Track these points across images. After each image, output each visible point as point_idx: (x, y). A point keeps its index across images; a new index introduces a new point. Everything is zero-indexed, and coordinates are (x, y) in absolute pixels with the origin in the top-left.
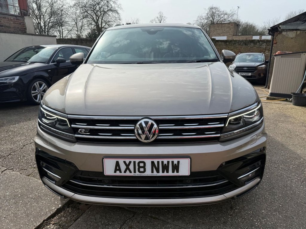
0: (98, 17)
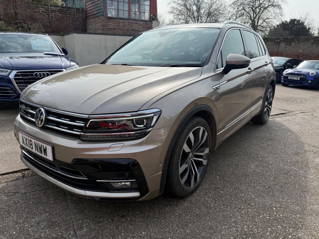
0: (256, 14)
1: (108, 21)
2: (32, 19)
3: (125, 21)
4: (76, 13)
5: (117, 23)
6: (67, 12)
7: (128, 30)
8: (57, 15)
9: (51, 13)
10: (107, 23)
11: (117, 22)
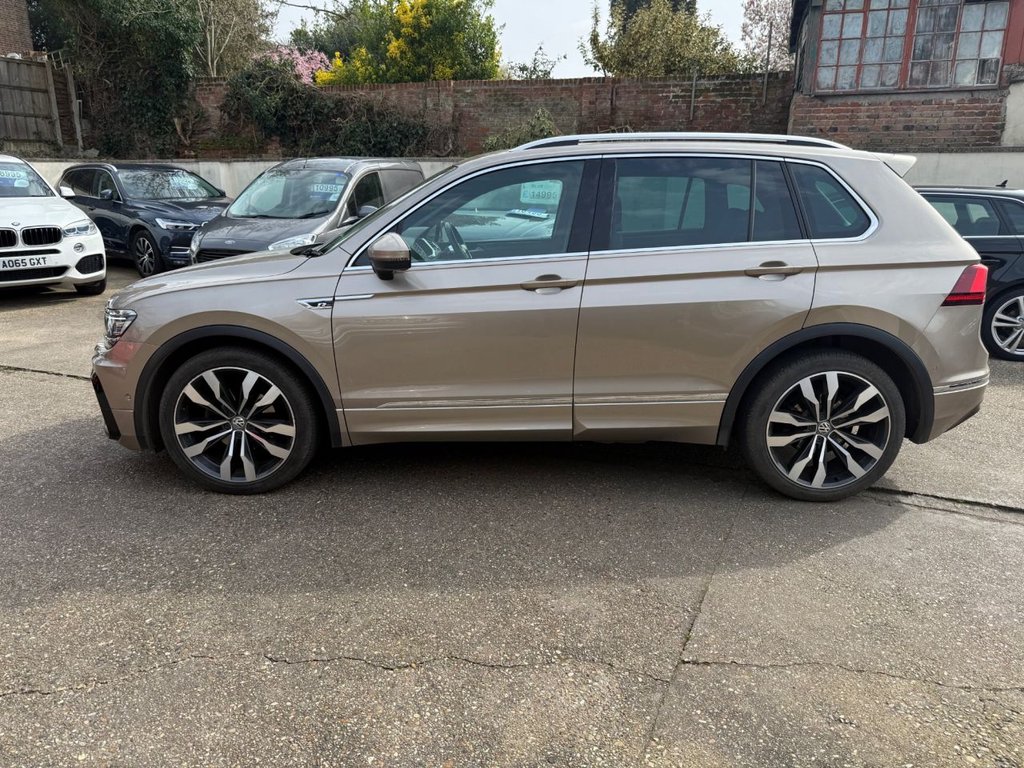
1: (815, 106)
2: (647, 118)
3: (882, 99)
4: (765, 88)
5: (848, 111)
6: (741, 89)
7: (887, 128)
8: (713, 102)
9: (696, 97)
10: (810, 112)
11: (848, 105)
